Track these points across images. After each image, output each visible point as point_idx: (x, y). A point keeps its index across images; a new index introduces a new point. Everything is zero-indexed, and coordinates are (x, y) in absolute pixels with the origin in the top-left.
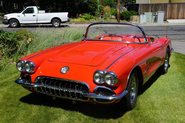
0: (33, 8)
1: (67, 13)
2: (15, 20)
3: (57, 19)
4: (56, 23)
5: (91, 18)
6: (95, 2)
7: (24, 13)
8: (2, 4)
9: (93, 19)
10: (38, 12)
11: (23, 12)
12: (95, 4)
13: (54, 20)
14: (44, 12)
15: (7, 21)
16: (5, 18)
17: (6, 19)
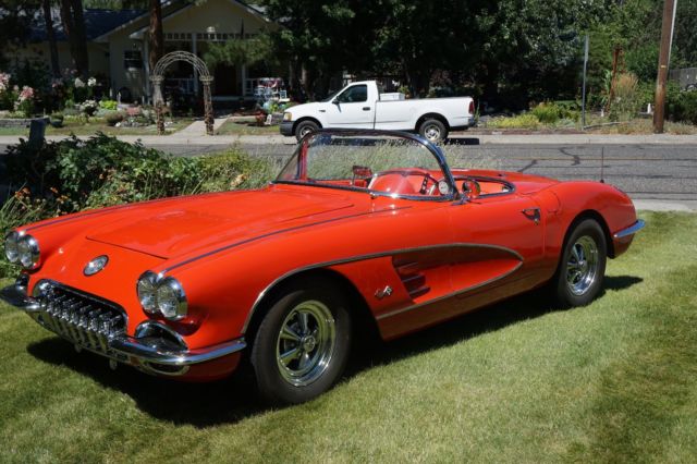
0: (365, 86)
1: (468, 101)
2: (311, 123)
3: (437, 120)
4: (432, 131)
5: (561, 117)
6: (602, 64)
7: (336, 103)
8: (304, 77)
9: (568, 120)
10: (377, 98)
11: (335, 98)
12: (602, 68)
13: (425, 123)
14: (397, 98)
15: (290, 126)
16: (286, 118)
17: (289, 121)
